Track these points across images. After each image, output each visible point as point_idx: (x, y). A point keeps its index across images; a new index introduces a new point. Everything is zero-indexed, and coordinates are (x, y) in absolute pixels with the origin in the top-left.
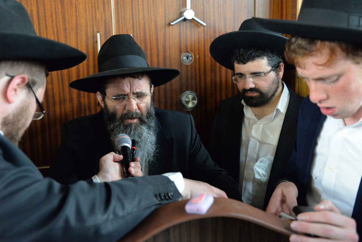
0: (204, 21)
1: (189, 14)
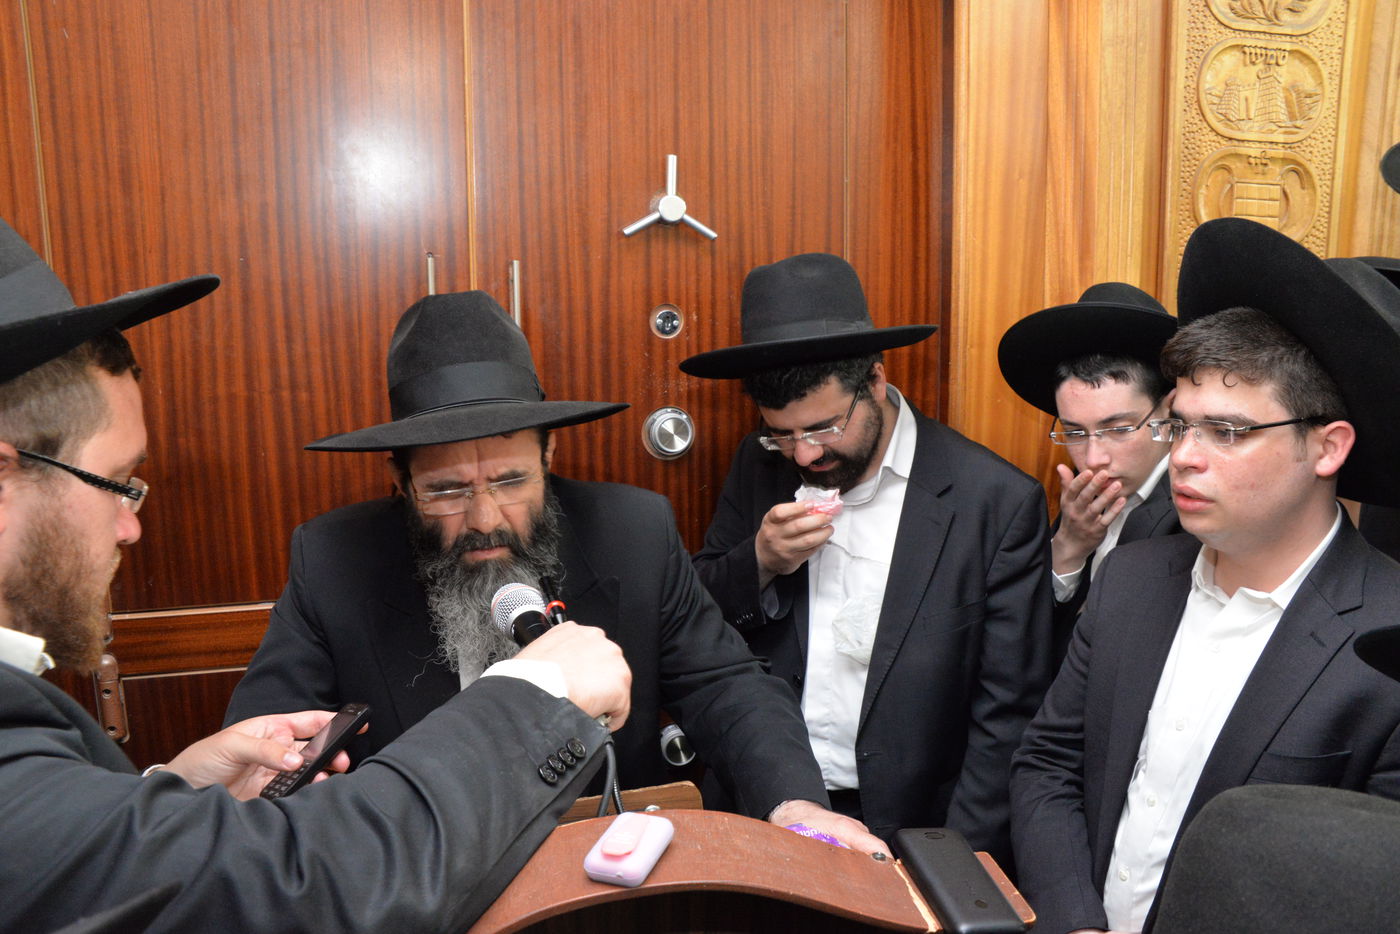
0: (712, 228)
1: (672, 207)
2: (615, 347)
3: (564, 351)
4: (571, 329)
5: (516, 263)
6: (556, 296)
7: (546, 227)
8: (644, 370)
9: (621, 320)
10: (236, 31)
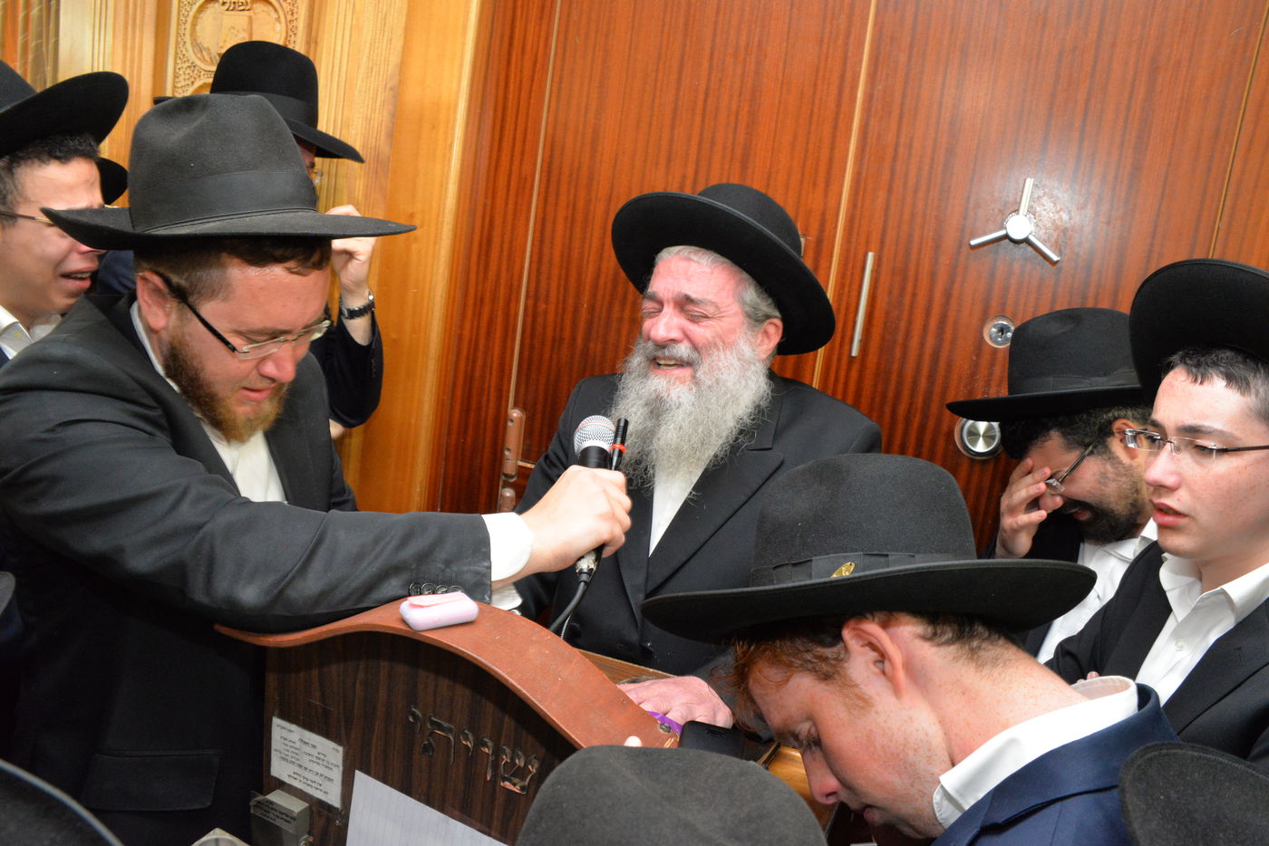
2: (946, 345)
3: (900, 338)
4: (910, 322)
5: (871, 255)
6: (903, 289)
7: (905, 228)
8: (969, 372)
9: (956, 322)
10: (688, 42)
